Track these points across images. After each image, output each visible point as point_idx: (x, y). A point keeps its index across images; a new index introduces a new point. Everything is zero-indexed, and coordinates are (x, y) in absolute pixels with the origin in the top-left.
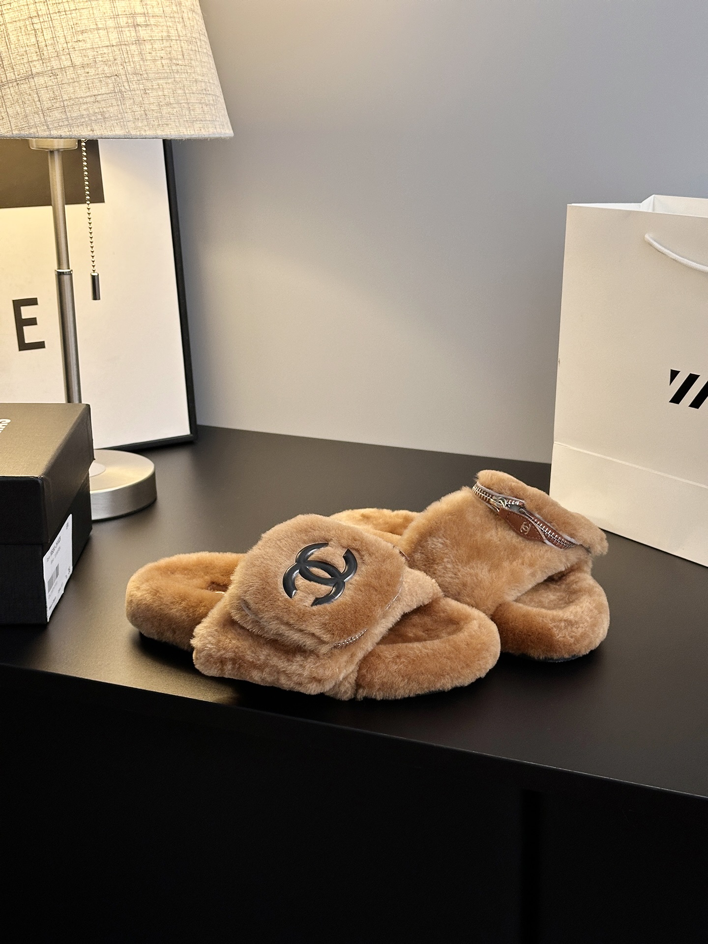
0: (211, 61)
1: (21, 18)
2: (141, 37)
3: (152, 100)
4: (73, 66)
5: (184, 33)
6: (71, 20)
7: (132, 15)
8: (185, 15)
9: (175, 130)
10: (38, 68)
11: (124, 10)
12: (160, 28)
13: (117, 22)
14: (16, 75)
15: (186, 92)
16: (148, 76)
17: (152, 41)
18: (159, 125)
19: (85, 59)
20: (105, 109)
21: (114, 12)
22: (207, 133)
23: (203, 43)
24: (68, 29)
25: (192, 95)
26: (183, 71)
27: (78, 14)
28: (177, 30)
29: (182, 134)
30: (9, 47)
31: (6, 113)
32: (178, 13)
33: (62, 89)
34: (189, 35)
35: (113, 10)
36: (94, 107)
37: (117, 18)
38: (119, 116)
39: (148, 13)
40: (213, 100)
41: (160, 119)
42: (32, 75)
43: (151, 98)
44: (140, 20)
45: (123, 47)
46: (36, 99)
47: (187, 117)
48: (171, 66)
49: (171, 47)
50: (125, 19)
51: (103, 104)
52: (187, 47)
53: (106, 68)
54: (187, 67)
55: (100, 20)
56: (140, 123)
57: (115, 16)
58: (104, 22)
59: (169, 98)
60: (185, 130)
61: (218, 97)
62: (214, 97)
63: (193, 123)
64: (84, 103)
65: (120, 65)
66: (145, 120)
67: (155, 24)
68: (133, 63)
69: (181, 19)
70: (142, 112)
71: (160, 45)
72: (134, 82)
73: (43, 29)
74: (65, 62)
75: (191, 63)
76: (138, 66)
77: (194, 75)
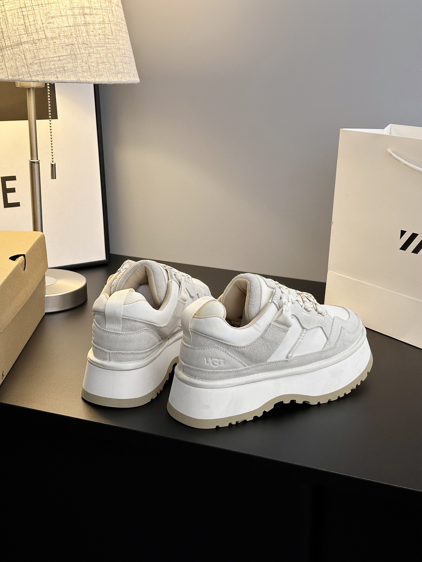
0: (128, 37)
1: (15, 8)
2: (88, 21)
3: (93, 60)
4: (46, 38)
5: (113, 20)
6: (45, 10)
7: (82, 8)
8: (113, 8)
9: (107, 78)
10: (25, 38)
11: (77, 4)
12: (99, 16)
13: (73, 12)
14: (11, 42)
15: (114, 55)
16: (91, 45)
17: (94, 24)
18: (97, 75)
19: (54, 34)
20: (65, 65)
21: (71, 6)
22: (126, 80)
23: (123, 25)
24: (44, 16)
25: (117, 57)
26: (112, 42)
27: (50, 7)
28: (109, 17)
29: (110, 81)
30: (7, 25)
31: (5, 66)
32: (109, 7)
33: (39, 52)
34: (115, 20)
35: (71, 4)
36: (59, 63)
37: (73, 9)
38: (74, 69)
39: (92, 7)
40: (129, 60)
41: (98, 71)
42: (21, 43)
43: (92, 59)
44: (87, 11)
45: (76, 27)
46: (24, 58)
47: (114, 71)
48: (105, 39)
49: (105, 27)
50: (78, 10)
51: (64, 62)
52: (114, 28)
53: (66, 41)
54: (114, 40)
55: (63, 11)
56: (85, 74)
57: (72, 8)
58: (65, 12)
59: (103, 58)
60: (112, 78)
61: (132, 58)
62: (129, 59)
63: (117, 74)
64: (52, 61)
65: (74, 38)
66: (89, 72)
67: (96, 13)
68: (83, 37)
69: (111, 11)
70: (87, 67)
71: (98, 26)
72: (83, 49)
73: (29, 15)
74: (42, 36)
75: (116, 38)
76: (85, 39)
77: (118, 45)
